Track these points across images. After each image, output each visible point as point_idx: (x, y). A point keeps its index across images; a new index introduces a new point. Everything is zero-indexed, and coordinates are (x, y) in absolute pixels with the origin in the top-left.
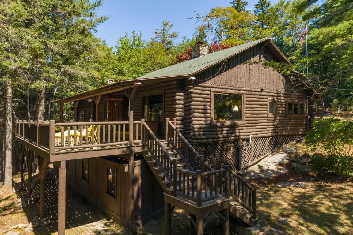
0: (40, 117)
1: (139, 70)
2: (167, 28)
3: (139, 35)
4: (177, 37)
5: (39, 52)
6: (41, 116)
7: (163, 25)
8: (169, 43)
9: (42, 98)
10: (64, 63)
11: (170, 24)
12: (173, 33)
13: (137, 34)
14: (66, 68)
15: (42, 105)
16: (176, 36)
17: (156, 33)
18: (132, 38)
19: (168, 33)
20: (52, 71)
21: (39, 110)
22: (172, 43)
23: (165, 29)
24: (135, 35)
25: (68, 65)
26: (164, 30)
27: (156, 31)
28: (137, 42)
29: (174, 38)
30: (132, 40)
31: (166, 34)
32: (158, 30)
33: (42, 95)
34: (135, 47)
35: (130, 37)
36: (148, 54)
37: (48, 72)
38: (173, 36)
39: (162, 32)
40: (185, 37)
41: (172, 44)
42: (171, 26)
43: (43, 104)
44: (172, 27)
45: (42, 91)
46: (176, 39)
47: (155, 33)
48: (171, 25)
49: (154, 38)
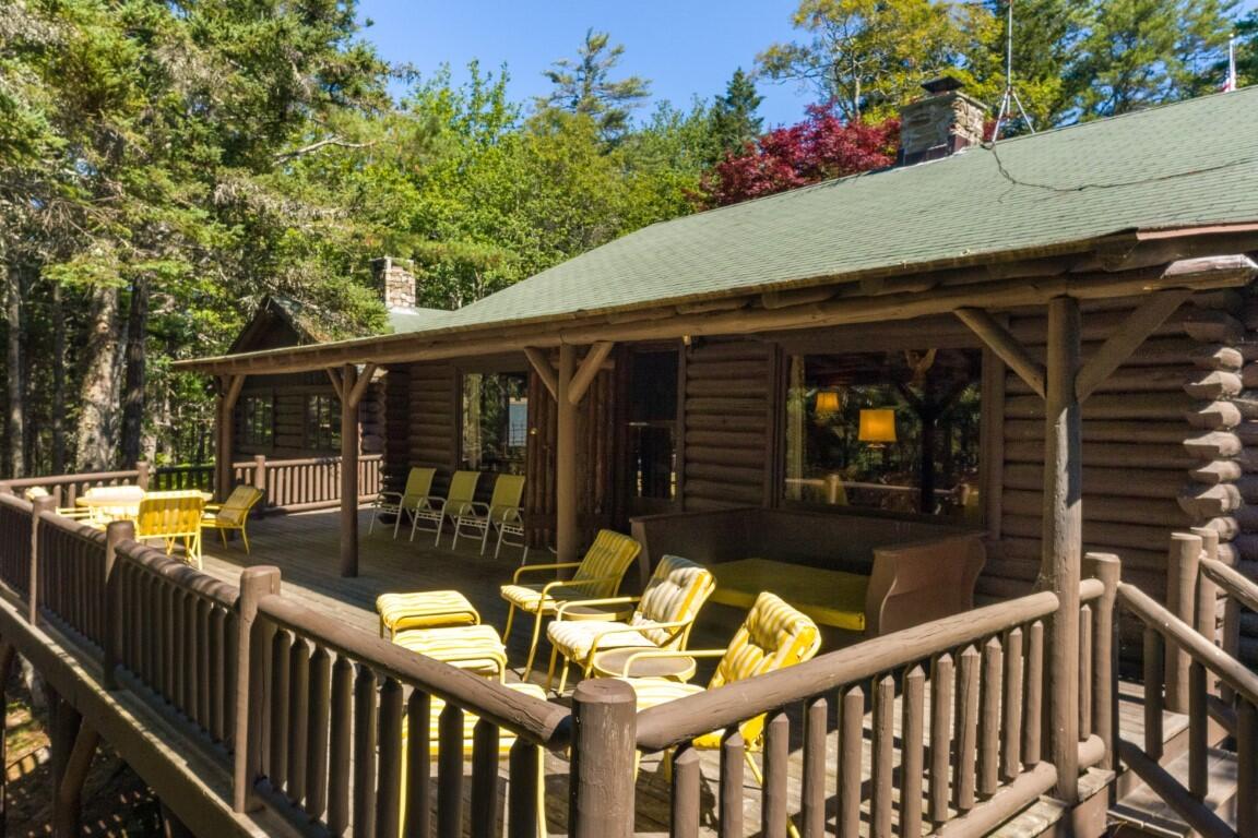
0: (91, 441)
1: (505, 223)
2: (600, 58)
3: (497, 79)
4: (641, 100)
5: (113, 80)
6: (96, 434)
7: (584, 49)
8: (613, 120)
9: (103, 338)
10: (228, 160)
11: (611, 46)
12: (626, 79)
13: (490, 75)
14: (238, 183)
15: (102, 377)
16: (640, 95)
17: (555, 79)
18: (468, 91)
19: (605, 81)
20: (176, 192)
21: (81, 403)
22: (626, 122)
23: (593, 63)
24: (479, 77)
25: (245, 172)
26: (588, 66)
27: (557, 70)
28: (487, 108)
29: (631, 102)
30: (469, 99)
31: (596, 84)
32: (564, 64)
33: (102, 325)
34: (478, 129)
35: (460, 85)
36: (542, 157)
37: (156, 197)
38: (627, 93)
39: (582, 75)
40: (666, 103)
41: (625, 127)
42: (618, 52)
43: (106, 369)
44: (623, 55)
45: (101, 305)
46: (637, 105)
47: (550, 79)
48: (614, 49)
49: (548, 97)
